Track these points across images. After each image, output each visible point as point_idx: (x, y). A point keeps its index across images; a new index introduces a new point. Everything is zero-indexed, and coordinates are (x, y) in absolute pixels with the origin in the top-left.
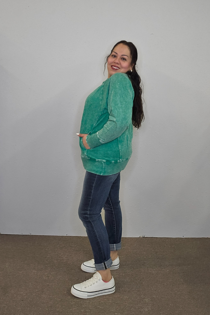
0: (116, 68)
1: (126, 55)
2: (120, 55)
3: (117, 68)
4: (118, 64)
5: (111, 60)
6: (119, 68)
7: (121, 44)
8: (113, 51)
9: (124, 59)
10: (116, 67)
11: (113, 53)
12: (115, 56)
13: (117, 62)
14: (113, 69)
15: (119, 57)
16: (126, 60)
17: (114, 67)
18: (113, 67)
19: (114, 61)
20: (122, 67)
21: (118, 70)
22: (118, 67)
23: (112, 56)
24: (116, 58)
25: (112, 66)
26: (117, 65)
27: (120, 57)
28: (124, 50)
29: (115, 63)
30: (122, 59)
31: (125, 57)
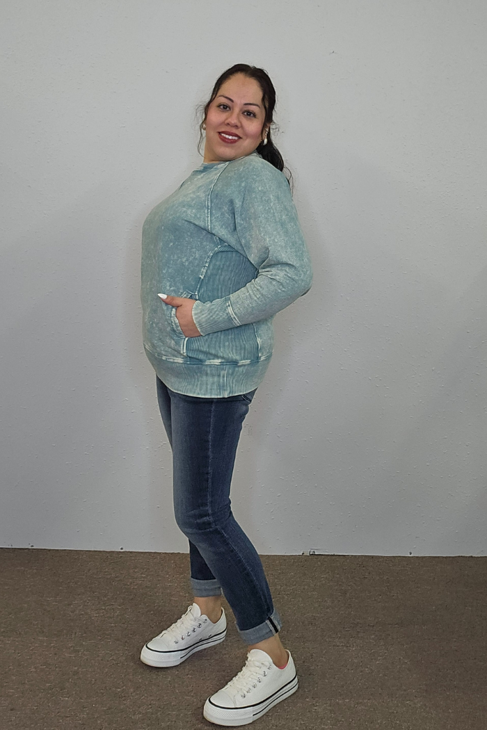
0: (230, 137)
2: (239, 102)
3: (234, 138)
4: (236, 127)
5: (216, 116)
6: (240, 138)
7: (239, 77)
8: (221, 92)
9: (249, 114)
10: (233, 136)
12: (225, 107)
13: (233, 122)
14: (224, 140)
15: (237, 110)
16: (254, 115)
17: (227, 136)
18: (223, 135)
19: (227, 119)
20: (247, 135)
21: (236, 144)
22: (236, 135)
23: (219, 106)
24: (230, 112)
25: (220, 133)
26: (234, 131)
27: (241, 110)
28: (249, 92)
29: (228, 125)
30: (246, 114)
31: (251, 108)
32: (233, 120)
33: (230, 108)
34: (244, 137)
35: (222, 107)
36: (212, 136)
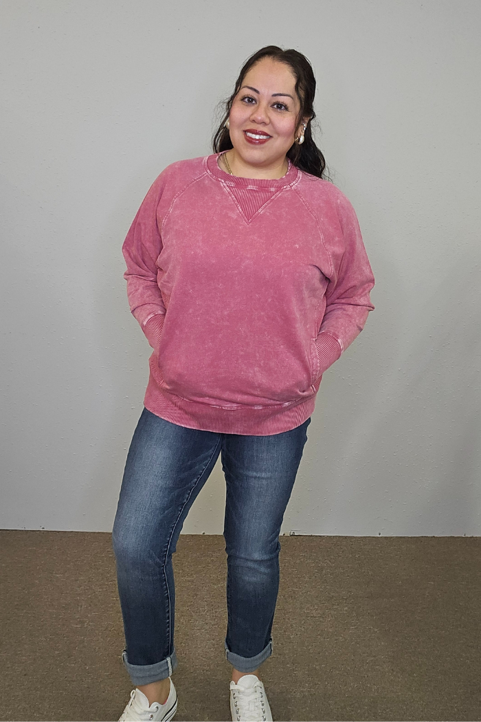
0: (257, 137)
2: (266, 93)
3: (262, 137)
4: (264, 123)
5: (241, 112)
6: (271, 137)
7: (267, 61)
8: (244, 84)
9: (280, 106)
10: (260, 135)
12: (251, 100)
13: (260, 118)
14: (250, 141)
15: (264, 103)
16: (286, 108)
17: (254, 136)
18: (249, 134)
19: (252, 115)
20: (278, 134)
21: (266, 144)
22: (265, 134)
23: (243, 99)
24: (256, 106)
25: (245, 132)
26: (261, 128)
27: (269, 103)
28: (279, 79)
29: (254, 121)
30: (275, 106)
31: (282, 99)
32: (260, 116)
33: (256, 101)
34: (275, 136)
35: (246, 100)
36: (236, 136)
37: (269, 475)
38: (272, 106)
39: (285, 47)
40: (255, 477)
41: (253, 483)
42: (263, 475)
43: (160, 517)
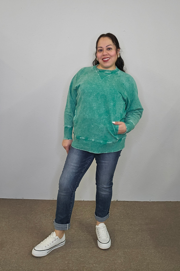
0: (106, 59)
1: (109, 45)
2: (104, 47)
3: (108, 59)
4: (107, 55)
5: (99, 54)
6: (110, 58)
7: (102, 38)
8: (98, 47)
9: (109, 49)
11: (99, 49)
12: (101, 50)
14: (105, 61)
15: (105, 49)
16: (111, 49)
17: (105, 59)
18: (104, 59)
19: (103, 53)
20: (112, 56)
21: (109, 61)
23: (99, 51)
24: (103, 51)
25: (103, 59)
29: (104, 55)
30: (108, 49)
31: (109, 47)
32: (105, 53)
34: (111, 57)
36: (100, 61)
37: (108, 162)
38: (107, 49)
39: (105, 33)
40: (104, 163)
41: (103, 164)
42: (107, 162)
43: (75, 175)
